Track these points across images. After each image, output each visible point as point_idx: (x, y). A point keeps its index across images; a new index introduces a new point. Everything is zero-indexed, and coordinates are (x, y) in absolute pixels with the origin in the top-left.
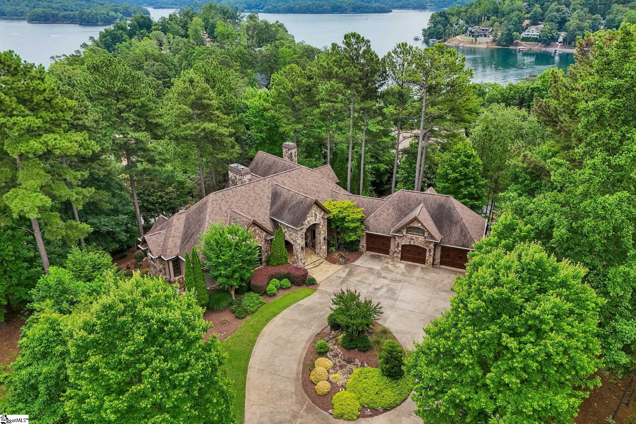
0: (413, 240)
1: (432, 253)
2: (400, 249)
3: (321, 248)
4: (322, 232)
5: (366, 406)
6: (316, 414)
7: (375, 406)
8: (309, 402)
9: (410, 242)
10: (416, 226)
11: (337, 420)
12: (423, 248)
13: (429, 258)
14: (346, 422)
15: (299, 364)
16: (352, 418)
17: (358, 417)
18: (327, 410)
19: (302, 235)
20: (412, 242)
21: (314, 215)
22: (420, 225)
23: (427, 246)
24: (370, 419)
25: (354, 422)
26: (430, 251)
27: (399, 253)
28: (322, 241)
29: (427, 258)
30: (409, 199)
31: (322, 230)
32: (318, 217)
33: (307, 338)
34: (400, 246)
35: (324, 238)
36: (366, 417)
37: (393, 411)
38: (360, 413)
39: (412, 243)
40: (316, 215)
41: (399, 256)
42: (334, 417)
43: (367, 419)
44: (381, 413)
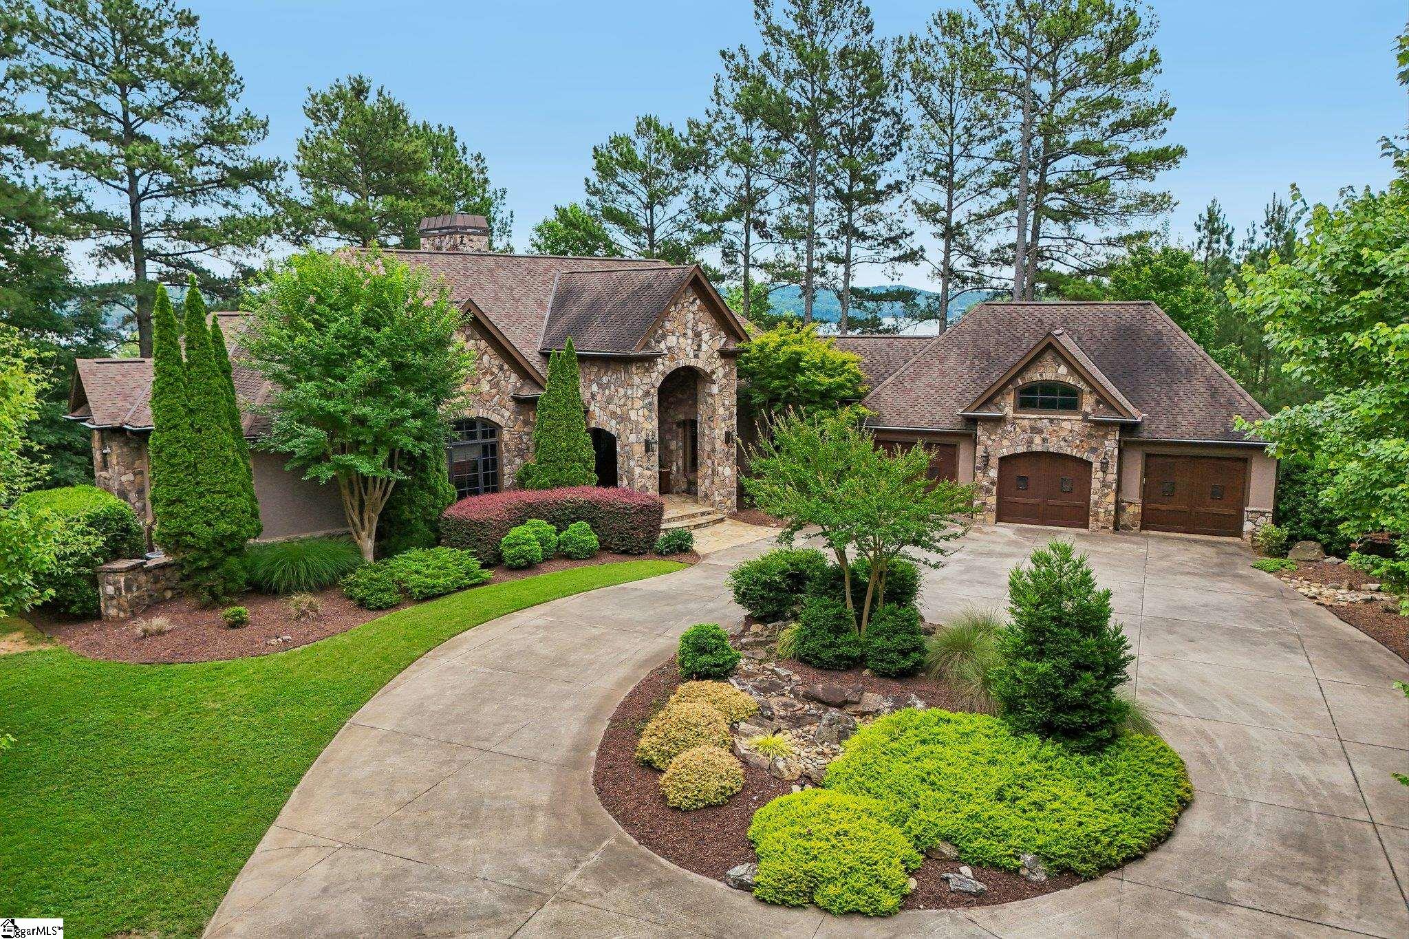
0: (1040, 432)
1: (1112, 477)
2: (993, 473)
3: (715, 473)
4: (721, 411)
5: (947, 850)
6: (657, 885)
7: (998, 849)
8: (619, 840)
9: (1030, 442)
10: (1049, 375)
11: (779, 914)
12: (1080, 460)
13: (1101, 498)
14: (837, 926)
15: (592, 719)
16: (872, 899)
17: (908, 901)
18: (718, 872)
19: (647, 394)
20: (1037, 440)
21: (690, 333)
22: (1063, 370)
23: (1094, 450)
24: (977, 912)
25: (883, 923)
26: (1104, 467)
27: (988, 491)
28: (720, 444)
29: (1094, 498)
30: (1011, 324)
31: (718, 403)
32: (704, 347)
33: (641, 656)
34: (994, 462)
35: (728, 436)
36: (956, 903)
37: (1107, 883)
38: (913, 884)
39: (1038, 446)
40: (698, 335)
41: (992, 500)
42: (761, 900)
43: (961, 913)
44: (1040, 889)
